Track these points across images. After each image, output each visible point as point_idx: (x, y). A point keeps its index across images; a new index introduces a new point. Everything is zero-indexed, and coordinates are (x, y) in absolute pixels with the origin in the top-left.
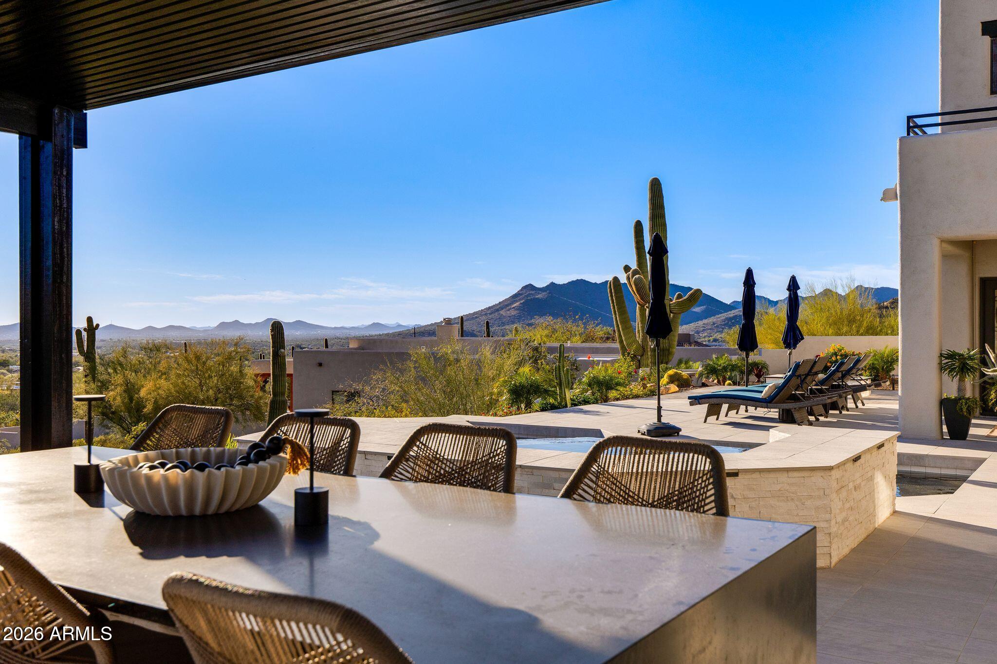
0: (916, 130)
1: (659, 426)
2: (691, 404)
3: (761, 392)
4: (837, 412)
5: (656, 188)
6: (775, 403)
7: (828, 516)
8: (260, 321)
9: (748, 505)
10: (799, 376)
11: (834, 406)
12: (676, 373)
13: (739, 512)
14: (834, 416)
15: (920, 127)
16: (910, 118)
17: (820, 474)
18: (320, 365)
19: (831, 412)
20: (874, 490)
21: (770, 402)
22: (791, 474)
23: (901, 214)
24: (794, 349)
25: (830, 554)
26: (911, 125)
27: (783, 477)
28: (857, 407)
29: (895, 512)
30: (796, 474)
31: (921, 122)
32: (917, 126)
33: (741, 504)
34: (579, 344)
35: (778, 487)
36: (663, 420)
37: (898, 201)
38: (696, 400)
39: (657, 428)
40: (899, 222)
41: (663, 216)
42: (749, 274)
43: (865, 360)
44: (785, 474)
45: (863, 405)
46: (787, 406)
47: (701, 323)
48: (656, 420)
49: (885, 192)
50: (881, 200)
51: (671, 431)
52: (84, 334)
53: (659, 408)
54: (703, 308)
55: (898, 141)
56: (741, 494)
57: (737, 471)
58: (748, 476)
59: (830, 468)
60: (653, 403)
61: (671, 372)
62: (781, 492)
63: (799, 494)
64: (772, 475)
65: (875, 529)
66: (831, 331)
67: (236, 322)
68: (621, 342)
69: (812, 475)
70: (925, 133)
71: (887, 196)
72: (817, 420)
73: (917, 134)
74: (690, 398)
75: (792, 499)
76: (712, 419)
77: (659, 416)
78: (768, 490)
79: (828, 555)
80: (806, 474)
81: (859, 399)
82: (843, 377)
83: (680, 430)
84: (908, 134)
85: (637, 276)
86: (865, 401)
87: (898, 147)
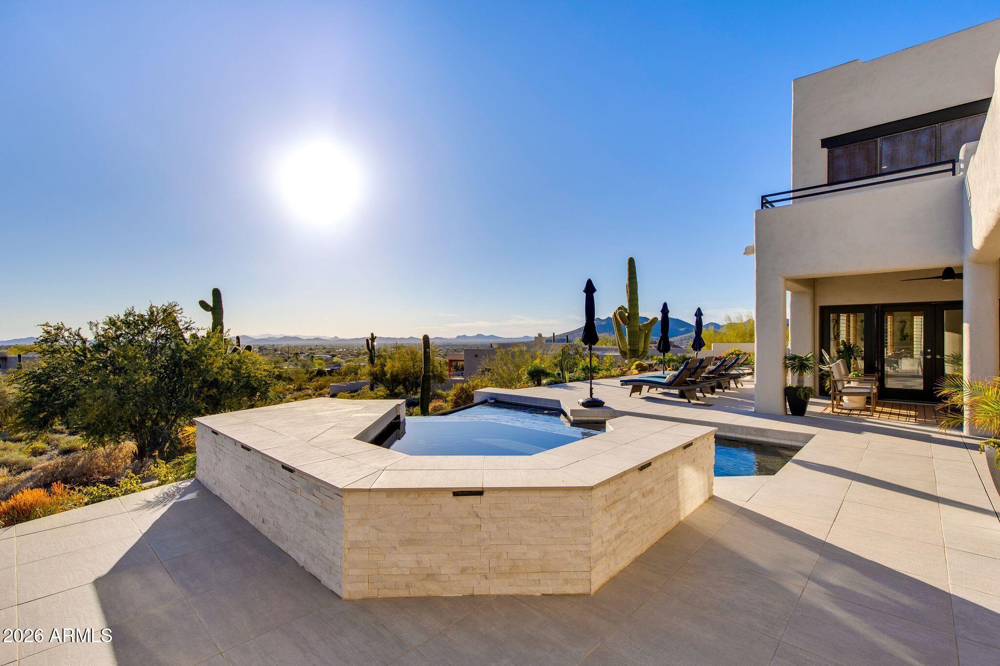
0: (768, 205)
1: (591, 400)
2: (622, 385)
3: (665, 378)
4: (721, 390)
5: (631, 262)
6: (674, 386)
7: (587, 539)
8: (475, 335)
9: (495, 525)
10: (689, 369)
11: (720, 387)
12: (640, 363)
13: (485, 532)
14: (718, 393)
15: (770, 203)
16: (763, 197)
17: (577, 494)
18: (476, 356)
19: (717, 390)
20: (677, 488)
21: (670, 385)
22: (543, 494)
23: (757, 262)
24: (699, 351)
25: (590, 580)
26: (764, 201)
27: (535, 497)
28: (737, 387)
29: (712, 498)
30: (550, 494)
31: (769, 199)
32: (768, 202)
33: (487, 523)
34: (611, 347)
35: (530, 507)
36: (594, 396)
37: (755, 255)
38: (625, 383)
39: (588, 402)
40: (755, 267)
41: (635, 278)
42: (665, 305)
43: (742, 359)
44: (538, 494)
45: (742, 386)
46: (683, 388)
47: (683, 336)
48: (589, 397)
49: (746, 249)
50: (744, 254)
51: (598, 403)
52: (370, 341)
53: (591, 389)
54: (684, 329)
55: (755, 213)
56: (487, 513)
57: (481, 490)
58: (495, 494)
59: (591, 488)
60: (586, 386)
61: (637, 363)
62: (533, 512)
63: (553, 514)
64: (522, 494)
65: (680, 522)
66: (739, 340)
67: (464, 336)
68: (619, 346)
69: (568, 495)
70: (773, 206)
71: (748, 251)
72: (690, 402)
73: (768, 207)
74: (621, 381)
75: (546, 520)
76: (636, 394)
77: (591, 394)
78: (517, 509)
79: (588, 581)
80: (562, 494)
81: (739, 382)
82: (726, 370)
83: (604, 403)
84: (762, 208)
85: (620, 310)
86: (743, 383)
87: (754, 217)
